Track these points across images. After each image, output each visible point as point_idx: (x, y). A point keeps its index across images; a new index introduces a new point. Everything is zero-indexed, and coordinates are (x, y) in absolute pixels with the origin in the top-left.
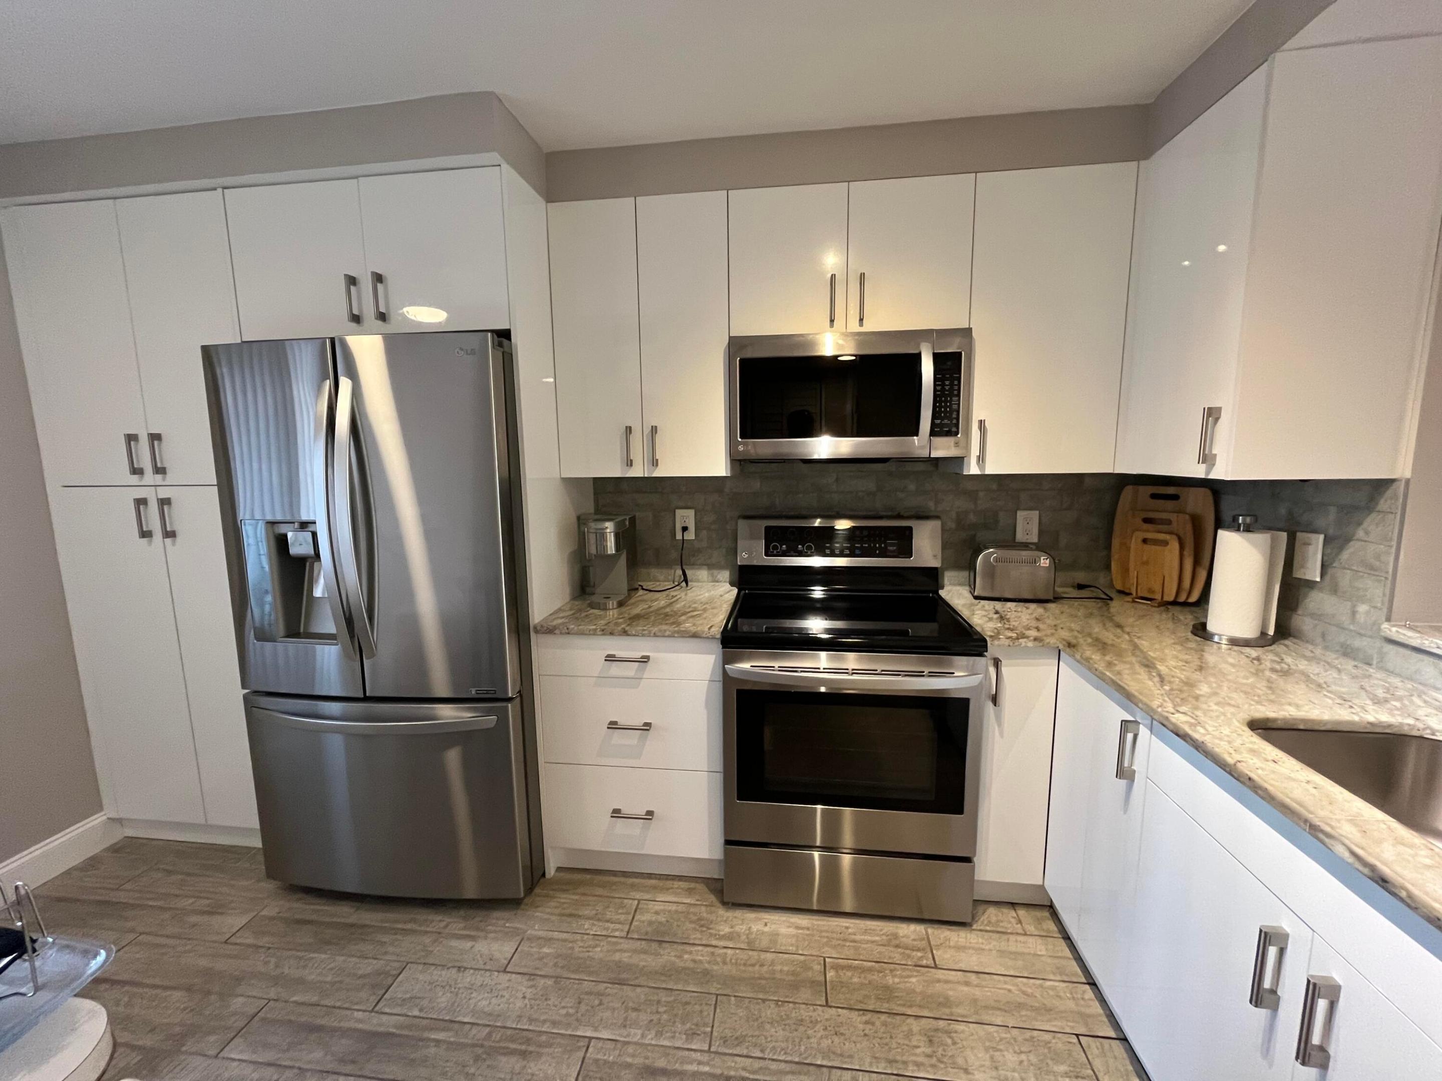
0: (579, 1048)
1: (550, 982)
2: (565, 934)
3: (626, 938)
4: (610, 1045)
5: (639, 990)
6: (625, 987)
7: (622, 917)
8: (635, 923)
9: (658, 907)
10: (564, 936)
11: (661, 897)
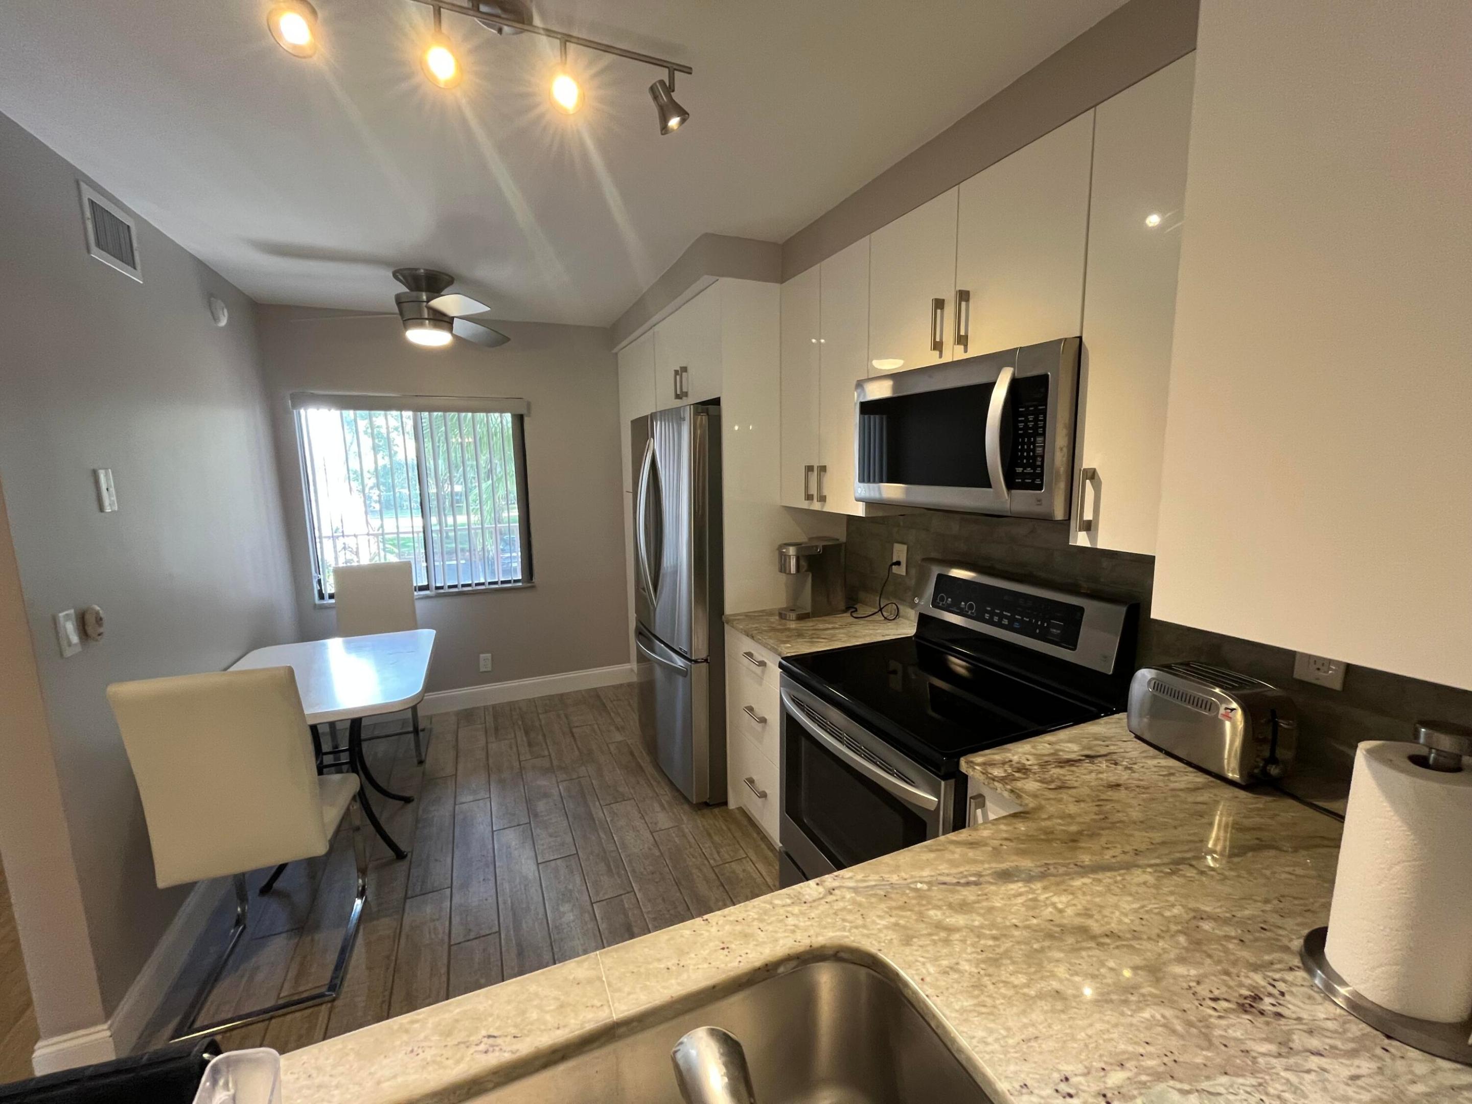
0: (624, 889)
1: (658, 854)
2: (694, 840)
3: (712, 868)
4: (634, 901)
5: (678, 894)
6: (676, 887)
7: (726, 856)
8: (727, 865)
9: (750, 868)
10: (692, 841)
11: (760, 866)
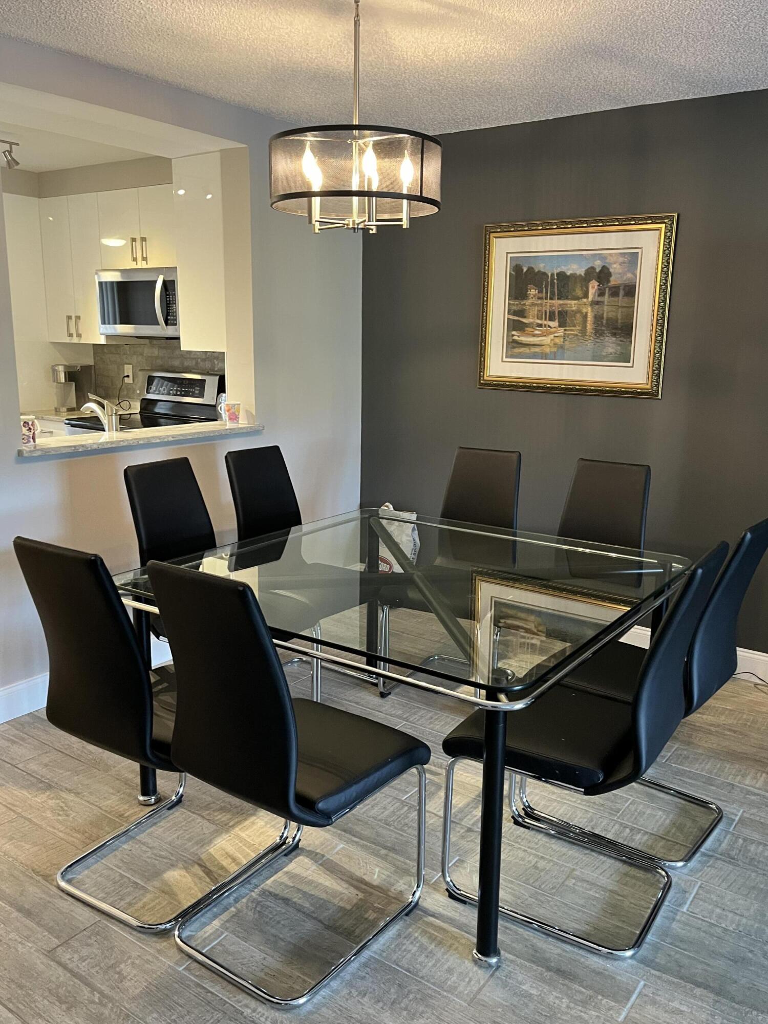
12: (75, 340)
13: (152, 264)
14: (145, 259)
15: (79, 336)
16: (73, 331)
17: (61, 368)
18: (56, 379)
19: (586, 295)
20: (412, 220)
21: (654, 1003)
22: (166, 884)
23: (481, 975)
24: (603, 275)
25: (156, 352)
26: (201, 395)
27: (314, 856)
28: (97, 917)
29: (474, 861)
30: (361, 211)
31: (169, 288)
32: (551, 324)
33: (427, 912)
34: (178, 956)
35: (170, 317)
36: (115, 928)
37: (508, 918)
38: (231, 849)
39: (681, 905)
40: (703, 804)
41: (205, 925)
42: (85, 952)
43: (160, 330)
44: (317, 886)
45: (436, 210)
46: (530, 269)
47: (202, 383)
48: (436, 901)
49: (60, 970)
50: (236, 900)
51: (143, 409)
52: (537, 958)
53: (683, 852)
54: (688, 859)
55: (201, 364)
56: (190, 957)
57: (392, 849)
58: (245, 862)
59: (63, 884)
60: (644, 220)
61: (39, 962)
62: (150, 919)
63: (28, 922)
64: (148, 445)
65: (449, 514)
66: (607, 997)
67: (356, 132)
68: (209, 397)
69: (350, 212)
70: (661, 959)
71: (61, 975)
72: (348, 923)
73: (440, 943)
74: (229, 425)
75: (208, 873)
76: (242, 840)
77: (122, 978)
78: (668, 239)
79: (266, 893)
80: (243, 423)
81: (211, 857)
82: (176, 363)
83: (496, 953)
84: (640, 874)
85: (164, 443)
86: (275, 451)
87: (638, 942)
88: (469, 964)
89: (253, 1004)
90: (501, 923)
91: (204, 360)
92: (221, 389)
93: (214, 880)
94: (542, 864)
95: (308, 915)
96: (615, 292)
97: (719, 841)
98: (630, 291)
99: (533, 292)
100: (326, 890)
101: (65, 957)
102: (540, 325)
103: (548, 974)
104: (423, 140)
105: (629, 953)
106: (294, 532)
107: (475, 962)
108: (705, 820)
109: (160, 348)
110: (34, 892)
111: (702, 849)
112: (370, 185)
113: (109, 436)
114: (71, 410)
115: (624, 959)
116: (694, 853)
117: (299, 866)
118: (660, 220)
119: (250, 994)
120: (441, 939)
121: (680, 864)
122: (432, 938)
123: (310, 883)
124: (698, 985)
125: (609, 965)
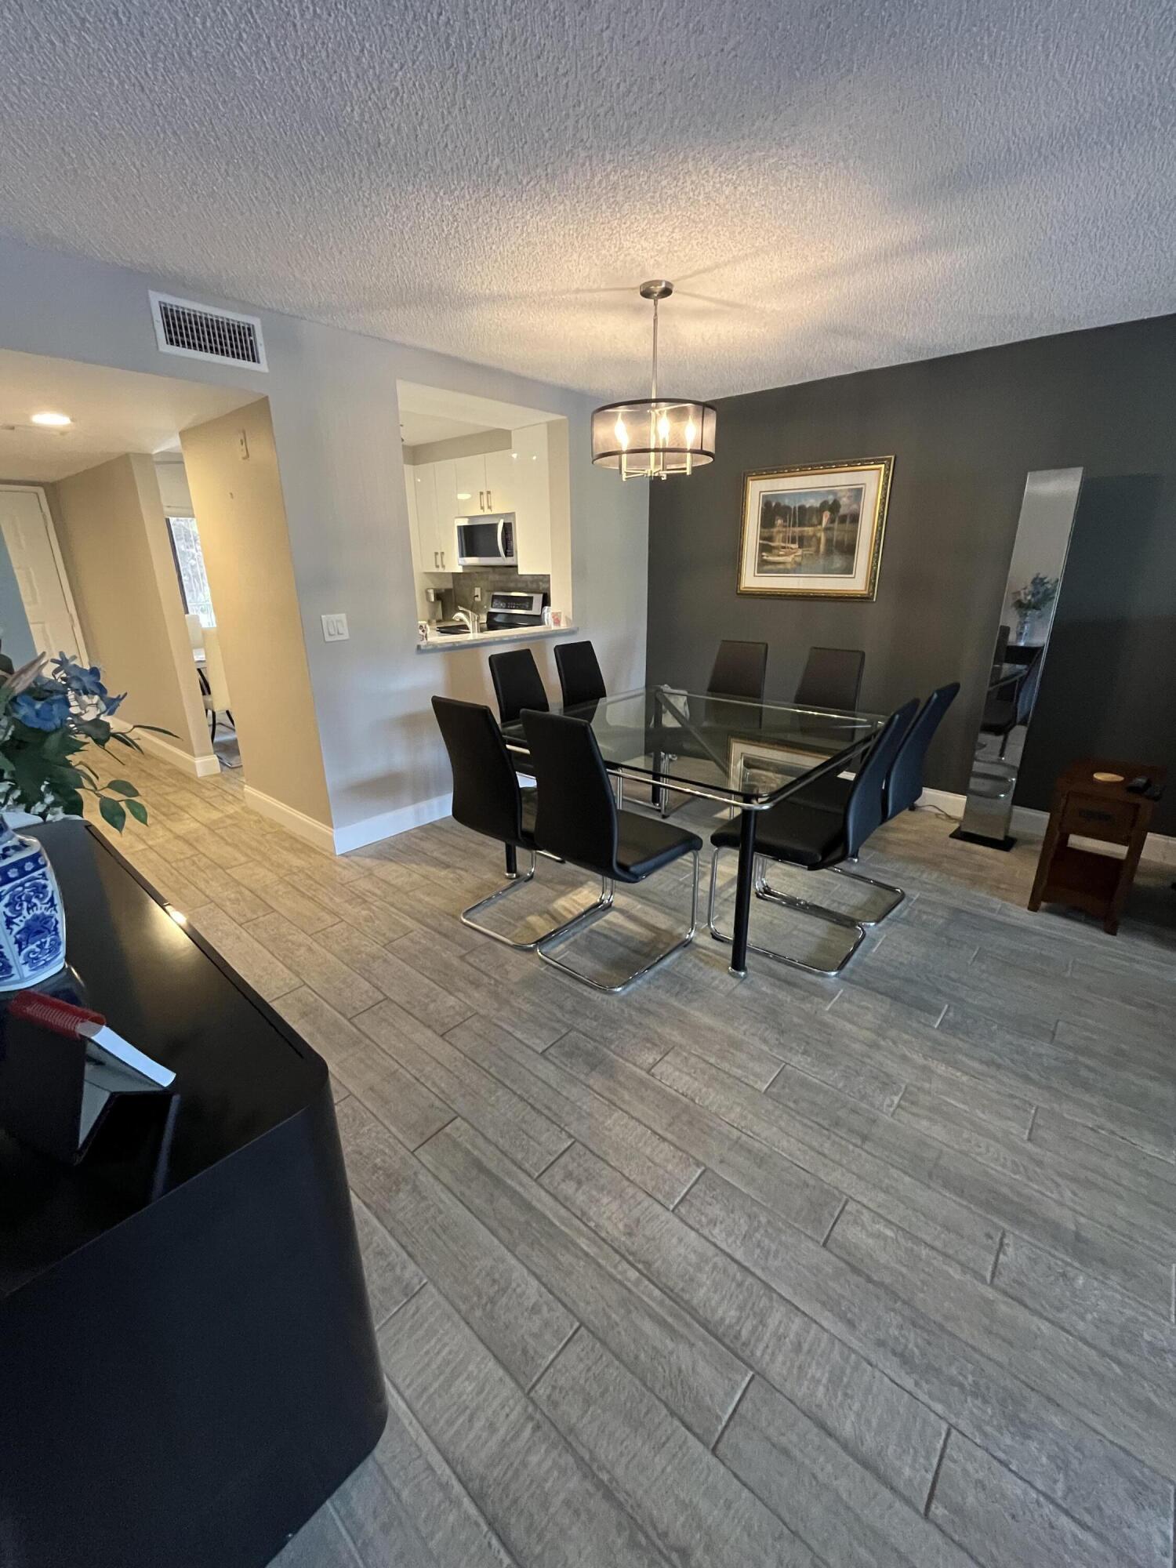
12: (441, 570)
13: (495, 511)
14: (489, 507)
15: (443, 566)
16: (439, 563)
17: (431, 592)
18: (428, 598)
19: (820, 523)
20: (694, 469)
21: (850, 1002)
22: (528, 923)
23: (734, 982)
24: (834, 507)
25: (497, 577)
26: (530, 608)
27: (622, 911)
28: (488, 940)
29: (731, 918)
30: (657, 463)
31: (508, 528)
32: (793, 546)
33: (698, 946)
34: (540, 962)
35: (509, 550)
36: (499, 946)
37: (753, 950)
38: (567, 905)
39: (872, 947)
40: (892, 889)
41: (554, 947)
42: (483, 957)
43: (502, 560)
44: (625, 928)
45: (711, 460)
46: (778, 505)
47: (531, 599)
48: (705, 940)
49: (469, 967)
50: (574, 934)
51: (488, 619)
52: (771, 974)
53: (876, 918)
54: (878, 922)
55: (530, 585)
56: (547, 963)
57: (674, 909)
58: (576, 913)
59: (465, 920)
60: (867, 462)
61: (456, 962)
62: (520, 941)
63: (446, 941)
64: (501, 641)
65: (713, 689)
66: (816, 996)
67: (653, 405)
68: (536, 610)
69: (649, 464)
70: (854, 977)
71: (471, 970)
72: (646, 950)
73: (707, 963)
74: (554, 628)
75: (554, 918)
76: (574, 901)
77: (507, 972)
78: (886, 476)
79: (592, 931)
80: (563, 626)
81: (556, 910)
82: (512, 585)
83: (744, 969)
84: (844, 929)
85: (512, 641)
86: (587, 645)
87: (840, 967)
88: (726, 976)
89: (589, 989)
90: (748, 954)
91: (532, 582)
92: (546, 602)
93: (559, 922)
94: (776, 921)
95: (621, 945)
96: (843, 519)
97: (901, 911)
98: (855, 518)
99: (779, 522)
100: (631, 931)
101: (471, 960)
102: (784, 548)
103: (777, 983)
104: (705, 407)
105: (833, 973)
106: (602, 702)
107: (731, 974)
108: (891, 898)
109: (500, 574)
110: (447, 924)
111: (889, 916)
112: (664, 443)
113: (472, 636)
114: (439, 621)
115: (828, 976)
116: (884, 917)
117: (611, 916)
118: (880, 462)
119: (586, 984)
120: (708, 960)
121: (872, 924)
122: (701, 960)
123: (621, 926)
124: (881, 993)
125: (820, 980)
